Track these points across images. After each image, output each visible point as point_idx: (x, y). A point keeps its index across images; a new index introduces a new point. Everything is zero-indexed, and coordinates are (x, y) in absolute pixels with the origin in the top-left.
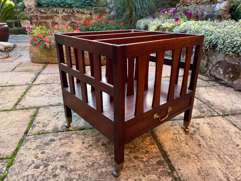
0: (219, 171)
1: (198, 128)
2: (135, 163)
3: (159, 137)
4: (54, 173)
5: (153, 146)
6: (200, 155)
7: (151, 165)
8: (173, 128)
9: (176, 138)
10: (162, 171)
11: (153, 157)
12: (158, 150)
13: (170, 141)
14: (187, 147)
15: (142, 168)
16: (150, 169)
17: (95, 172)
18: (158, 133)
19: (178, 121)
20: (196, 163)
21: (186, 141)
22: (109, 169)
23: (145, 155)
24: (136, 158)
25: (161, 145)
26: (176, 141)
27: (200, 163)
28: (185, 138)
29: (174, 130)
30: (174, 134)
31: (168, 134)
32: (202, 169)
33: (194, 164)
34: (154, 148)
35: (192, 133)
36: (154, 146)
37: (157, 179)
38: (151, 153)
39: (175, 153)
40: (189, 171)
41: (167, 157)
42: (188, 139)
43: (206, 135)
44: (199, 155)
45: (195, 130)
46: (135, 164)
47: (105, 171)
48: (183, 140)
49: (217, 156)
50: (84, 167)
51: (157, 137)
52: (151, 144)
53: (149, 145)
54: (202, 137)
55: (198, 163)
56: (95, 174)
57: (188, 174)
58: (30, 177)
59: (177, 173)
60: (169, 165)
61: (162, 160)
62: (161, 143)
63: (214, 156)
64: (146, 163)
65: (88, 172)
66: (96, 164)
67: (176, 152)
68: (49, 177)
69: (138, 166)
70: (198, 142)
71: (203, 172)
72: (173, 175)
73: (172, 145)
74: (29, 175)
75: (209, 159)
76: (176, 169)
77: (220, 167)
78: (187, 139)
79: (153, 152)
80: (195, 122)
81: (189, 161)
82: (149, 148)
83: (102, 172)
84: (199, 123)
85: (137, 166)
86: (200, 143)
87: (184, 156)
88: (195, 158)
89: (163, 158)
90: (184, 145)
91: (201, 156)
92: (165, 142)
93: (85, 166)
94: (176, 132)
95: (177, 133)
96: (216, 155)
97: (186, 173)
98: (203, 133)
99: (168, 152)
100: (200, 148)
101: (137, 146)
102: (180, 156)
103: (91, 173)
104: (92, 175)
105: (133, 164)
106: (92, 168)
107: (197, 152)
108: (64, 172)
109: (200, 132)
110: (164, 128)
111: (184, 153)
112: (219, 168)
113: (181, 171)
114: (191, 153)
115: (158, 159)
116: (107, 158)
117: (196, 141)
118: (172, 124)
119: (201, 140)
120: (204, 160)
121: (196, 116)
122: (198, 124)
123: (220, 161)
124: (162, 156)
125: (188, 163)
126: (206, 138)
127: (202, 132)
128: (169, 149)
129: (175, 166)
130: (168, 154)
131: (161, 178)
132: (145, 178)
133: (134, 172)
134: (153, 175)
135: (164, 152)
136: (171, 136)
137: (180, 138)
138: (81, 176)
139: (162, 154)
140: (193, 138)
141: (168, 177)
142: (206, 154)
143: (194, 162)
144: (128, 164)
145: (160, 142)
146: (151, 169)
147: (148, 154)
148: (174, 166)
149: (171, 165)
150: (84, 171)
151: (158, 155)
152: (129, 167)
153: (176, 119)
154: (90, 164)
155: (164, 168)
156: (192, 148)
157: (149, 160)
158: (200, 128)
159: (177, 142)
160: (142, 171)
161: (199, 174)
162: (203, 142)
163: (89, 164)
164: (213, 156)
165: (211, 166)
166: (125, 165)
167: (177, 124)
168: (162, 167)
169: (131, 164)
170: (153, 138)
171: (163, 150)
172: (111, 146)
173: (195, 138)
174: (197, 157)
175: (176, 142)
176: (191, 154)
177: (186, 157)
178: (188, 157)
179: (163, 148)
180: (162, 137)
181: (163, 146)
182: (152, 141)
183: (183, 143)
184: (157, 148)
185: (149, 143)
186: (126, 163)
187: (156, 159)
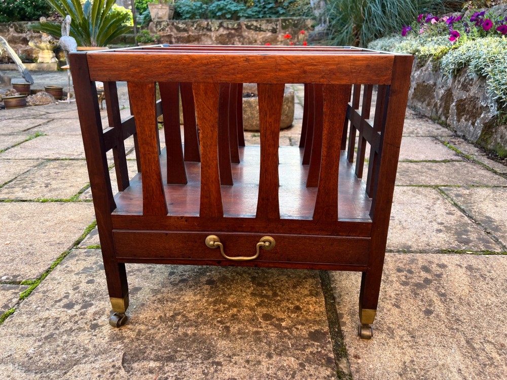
0: (457, 376)
1: (439, 276)
2: (261, 328)
3: (336, 282)
4: (95, 321)
5: (314, 299)
6: (419, 333)
7: (295, 337)
10: (314, 352)
11: (307, 320)
12: (323, 309)
14: (396, 311)
15: (272, 339)
16: (290, 344)
17: (172, 332)
18: (337, 273)
19: (395, 255)
20: (403, 349)
21: (397, 299)
22: (203, 330)
23: (289, 314)
24: (267, 317)
25: (334, 299)
27: (412, 352)
28: (397, 292)
32: (414, 365)
33: (397, 350)
34: (315, 303)
35: (419, 284)
36: (317, 300)
37: (296, 366)
38: (305, 313)
40: (379, 365)
41: (339, 326)
42: (404, 296)
43: (455, 293)
44: (417, 334)
45: (430, 277)
46: (261, 330)
47: (193, 333)
48: (390, 297)
49: (463, 342)
50: (155, 319)
51: (332, 282)
52: (311, 295)
53: (306, 296)
54: (443, 295)
55: (409, 350)
56: (171, 335)
57: (375, 370)
58: (51, 322)
59: (348, 362)
60: (336, 342)
61: (323, 330)
62: (336, 296)
63: (457, 341)
64: (286, 331)
65: (159, 329)
66: (179, 317)
68: (82, 327)
69: (266, 334)
70: (427, 304)
71: (415, 372)
72: (337, 365)
74: (50, 317)
75: (441, 346)
76: (349, 354)
77: (462, 367)
78: (402, 294)
79: (310, 312)
80: (436, 261)
81: (388, 343)
82: (305, 301)
83: (186, 335)
84: (446, 263)
85: (263, 334)
86: (432, 308)
87: (379, 330)
88: (405, 339)
89: (327, 327)
90: (390, 306)
91: (422, 337)
92: (347, 294)
93: (156, 318)
96: (462, 339)
97: (371, 366)
98: (446, 288)
99: (345, 316)
100: (428, 318)
101: (279, 293)
103: (163, 332)
104: (163, 337)
105: (255, 329)
106: (169, 323)
107: (415, 325)
109: (440, 284)
111: (382, 324)
112: (460, 370)
113: (360, 361)
114: (400, 326)
115: (316, 328)
116: (208, 309)
117: (422, 301)
119: (436, 301)
120: (428, 345)
121: (444, 249)
122: (443, 266)
123: (467, 354)
124: (327, 321)
125: (384, 347)
126: (451, 299)
127: (445, 285)
128: (351, 309)
129: (350, 347)
130: (343, 320)
131: (306, 368)
132: (270, 362)
133: (251, 345)
134: (289, 358)
135: (337, 314)
137: (386, 291)
138: (143, 335)
139: (328, 319)
140: (418, 294)
141: (324, 368)
142: (438, 334)
143: (398, 347)
144: (247, 326)
145: (335, 293)
146: (292, 345)
147: (296, 314)
148: (347, 348)
149: (342, 344)
150: (151, 326)
151: (318, 319)
152: (244, 333)
153: (391, 250)
154: (167, 315)
155: (322, 347)
156: (407, 315)
157: (295, 325)
158: (445, 276)
160: (270, 347)
161: (401, 375)
162: (439, 307)
163: (165, 315)
164: (455, 340)
165: (440, 363)
166: (239, 328)
167: (389, 261)
168: (317, 345)
169: (251, 328)
170: (322, 283)
171: (335, 310)
172: (223, 286)
173: (423, 296)
174: (412, 337)
176: (398, 328)
177: (385, 333)
178: (389, 335)
179: (337, 306)
180: (343, 283)
181: (339, 303)
182: (318, 288)
183: (388, 301)
184: (322, 305)
185: (309, 291)
186: (242, 325)
187: (310, 327)
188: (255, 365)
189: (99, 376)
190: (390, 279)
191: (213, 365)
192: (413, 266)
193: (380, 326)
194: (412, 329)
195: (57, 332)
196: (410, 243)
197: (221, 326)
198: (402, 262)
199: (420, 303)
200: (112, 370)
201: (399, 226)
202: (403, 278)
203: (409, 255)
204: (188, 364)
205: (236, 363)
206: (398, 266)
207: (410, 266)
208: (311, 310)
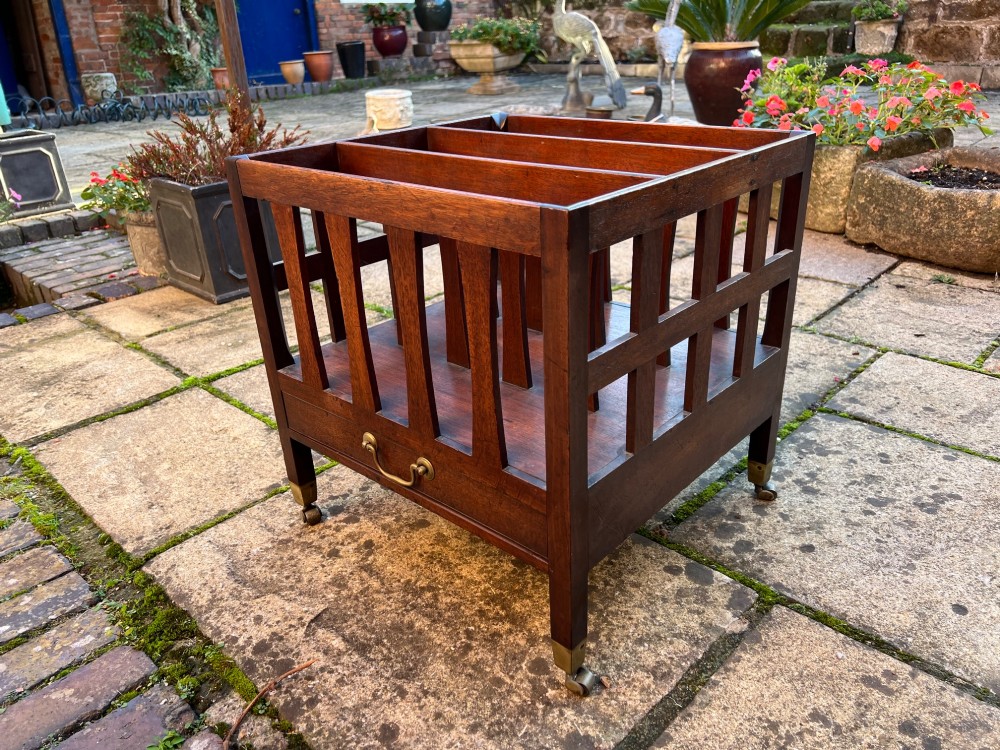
2: (512, 678)
3: (731, 674)
4: (340, 547)
5: (649, 681)
7: (543, 725)
8: (862, 695)
9: (800, 733)
11: (594, 710)
12: (644, 708)
13: (749, 720)
15: (508, 705)
16: (523, 732)
17: (400, 611)
18: (755, 660)
19: (944, 689)
22: (436, 632)
24: (539, 666)
25: (689, 700)
29: (851, 702)
30: (815, 716)
31: (790, 696)
34: (643, 689)
36: (653, 686)
38: (605, 696)
46: (508, 680)
47: (420, 630)
50: (399, 581)
51: (722, 670)
52: (653, 672)
53: (643, 668)
56: (394, 615)
61: (600, 741)
62: (698, 699)
64: (541, 706)
65: (389, 599)
66: (429, 594)
68: (323, 547)
69: (508, 692)
73: (732, 737)
79: (616, 699)
82: (629, 677)
83: (411, 626)
85: (504, 690)
89: (612, 744)
92: (725, 709)
93: (402, 581)
94: (843, 719)
95: (838, 726)
99: (672, 745)
101: (602, 638)
103: (390, 606)
104: (384, 611)
105: (501, 675)
106: (410, 596)
108: (353, 559)
110: (816, 667)
115: (594, 732)
116: (473, 603)
118: (883, 680)
124: (624, 734)
128: (696, 740)
132: (465, 737)
133: (469, 695)
135: (660, 733)
136: (786, 714)
138: (365, 596)
139: (633, 731)
144: (495, 663)
145: (704, 693)
146: (525, 733)
150: (387, 589)
151: (616, 719)
152: (480, 671)
153: (950, 674)
154: (418, 583)
157: (564, 706)
160: (493, 714)
163: (416, 582)
166: (482, 659)
167: (908, 694)
169: (497, 668)
170: (699, 661)
171: (667, 724)
172: (532, 578)
179: (677, 720)
180: (743, 684)
181: (690, 715)
182: (679, 665)
184: (649, 700)
185: (658, 662)
186: (490, 657)
187: (585, 724)
188: (442, 726)
189: (278, 622)
190: (858, 733)
191: (394, 691)
192: (958, 738)
195: (297, 539)
197: (463, 640)
198: (940, 714)
200: (294, 622)
203: (983, 710)
204: (372, 669)
205: (421, 708)
206: (916, 718)
207: (948, 735)
208: (621, 698)
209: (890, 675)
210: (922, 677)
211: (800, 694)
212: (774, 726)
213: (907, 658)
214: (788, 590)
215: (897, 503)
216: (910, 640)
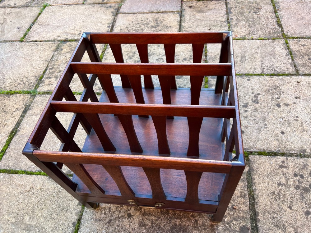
3: (256, 184)
4: (129, 212)
7: (232, 230)
8: (282, 171)
9: (280, 192)
11: (239, 217)
12: (248, 208)
13: (268, 195)
14: (289, 211)
15: (220, 231)
17: (169, 222)
18: (257, 176)
21: (291, 202)
22: (184, 222)
23: (229, 212)
25: (254, 199)
26: (277, 198)
28: (292, 195)
29: (282, 175)
30: (279, 184)
31: (270, 183)
34: (243, 203)
35: (306, 188)
36: (245, 201)
38: (237, 211)
39: (269, 218)
41: (256, 222)
47: (179, 224)
48: (287, 199)
51: (253, 184)
52: (241, 196)
53: (239, 197)
56: (168, 224)
58: (107, 211)
61: (247, 225)
62: (255, 197)
64: (228, 225)
65: (162, 220)
67: (271, 218)
68: (123, 215)
70: (308, 206)
73: (269, 203)
74: (106, 207)
78: (295, 197)
79: (240, 210)
82: (238, 202)
83: (176, 225)
87: (278, 226)
89: (250, 224)
90: (286, 208)
92: (262, 195)
94: (284, 181)
95: (284, 184)
99: (260, 214)
100: (307, 218)
102: (273, 225)
103: (164, 222)
104: (164, 225)
106: (166, 215)
107: (298, 223)
108: (138, 214)
110: (269, 169)
111: (280, 222)
114: (290, 224)
115: (244, 224)
117: (306, 204)
118: (283, 164)
124: (250, 219)
128: (263, 209)
130: (259, 217)
135: (255, 213)
136: (273, 188)
137: (285, 194)
138: (154, 224)
140: (304, 198)
144: (206, 221)
145: (255, 194)
147: (233, 212)
150: (158, 217)
151: (245, 216)
152: (205, 226)
153: (292, 154)
156: (295, 215)
157: (232, 221)
159: (278, 200)
166: (203, 222)
167: (290, 165)
170: (248, 186)
171: (254, 208)
173: (307, 199)
175: (276, 200)
176: (289, 226)
177: (281, 229)
178: (283, 231)
179: (256, 206)
180: (260, 185)
181: (257, 203)
182: (245, 190)
183: (286, 203)
184: (247, 205)
185: (240, 193)
186: (204, 219)
187: (240, 223)
190: (289, 183)
192: (305, 171)
193: (279, 224)
194: (297, 226)
196: (305, 147)
197: (193, 219)
198: (298, 167)
199: (304, 206)
201: (300, 128)
202: (297, 183)
203: (303, 160)
206: (295, 171)
207: (303, 171)
208: (241, 209)
209: (283, 162)
210: (289, 158)
211: (272, 180)
212: (274, 193)
213: (283, 154)
214: (248, 149)
215: (250, 104)
216: (280, 149)
